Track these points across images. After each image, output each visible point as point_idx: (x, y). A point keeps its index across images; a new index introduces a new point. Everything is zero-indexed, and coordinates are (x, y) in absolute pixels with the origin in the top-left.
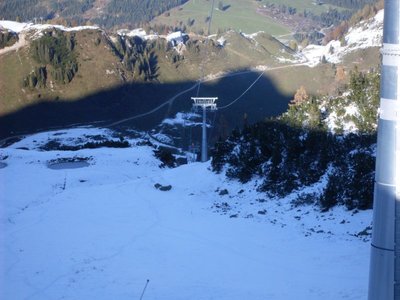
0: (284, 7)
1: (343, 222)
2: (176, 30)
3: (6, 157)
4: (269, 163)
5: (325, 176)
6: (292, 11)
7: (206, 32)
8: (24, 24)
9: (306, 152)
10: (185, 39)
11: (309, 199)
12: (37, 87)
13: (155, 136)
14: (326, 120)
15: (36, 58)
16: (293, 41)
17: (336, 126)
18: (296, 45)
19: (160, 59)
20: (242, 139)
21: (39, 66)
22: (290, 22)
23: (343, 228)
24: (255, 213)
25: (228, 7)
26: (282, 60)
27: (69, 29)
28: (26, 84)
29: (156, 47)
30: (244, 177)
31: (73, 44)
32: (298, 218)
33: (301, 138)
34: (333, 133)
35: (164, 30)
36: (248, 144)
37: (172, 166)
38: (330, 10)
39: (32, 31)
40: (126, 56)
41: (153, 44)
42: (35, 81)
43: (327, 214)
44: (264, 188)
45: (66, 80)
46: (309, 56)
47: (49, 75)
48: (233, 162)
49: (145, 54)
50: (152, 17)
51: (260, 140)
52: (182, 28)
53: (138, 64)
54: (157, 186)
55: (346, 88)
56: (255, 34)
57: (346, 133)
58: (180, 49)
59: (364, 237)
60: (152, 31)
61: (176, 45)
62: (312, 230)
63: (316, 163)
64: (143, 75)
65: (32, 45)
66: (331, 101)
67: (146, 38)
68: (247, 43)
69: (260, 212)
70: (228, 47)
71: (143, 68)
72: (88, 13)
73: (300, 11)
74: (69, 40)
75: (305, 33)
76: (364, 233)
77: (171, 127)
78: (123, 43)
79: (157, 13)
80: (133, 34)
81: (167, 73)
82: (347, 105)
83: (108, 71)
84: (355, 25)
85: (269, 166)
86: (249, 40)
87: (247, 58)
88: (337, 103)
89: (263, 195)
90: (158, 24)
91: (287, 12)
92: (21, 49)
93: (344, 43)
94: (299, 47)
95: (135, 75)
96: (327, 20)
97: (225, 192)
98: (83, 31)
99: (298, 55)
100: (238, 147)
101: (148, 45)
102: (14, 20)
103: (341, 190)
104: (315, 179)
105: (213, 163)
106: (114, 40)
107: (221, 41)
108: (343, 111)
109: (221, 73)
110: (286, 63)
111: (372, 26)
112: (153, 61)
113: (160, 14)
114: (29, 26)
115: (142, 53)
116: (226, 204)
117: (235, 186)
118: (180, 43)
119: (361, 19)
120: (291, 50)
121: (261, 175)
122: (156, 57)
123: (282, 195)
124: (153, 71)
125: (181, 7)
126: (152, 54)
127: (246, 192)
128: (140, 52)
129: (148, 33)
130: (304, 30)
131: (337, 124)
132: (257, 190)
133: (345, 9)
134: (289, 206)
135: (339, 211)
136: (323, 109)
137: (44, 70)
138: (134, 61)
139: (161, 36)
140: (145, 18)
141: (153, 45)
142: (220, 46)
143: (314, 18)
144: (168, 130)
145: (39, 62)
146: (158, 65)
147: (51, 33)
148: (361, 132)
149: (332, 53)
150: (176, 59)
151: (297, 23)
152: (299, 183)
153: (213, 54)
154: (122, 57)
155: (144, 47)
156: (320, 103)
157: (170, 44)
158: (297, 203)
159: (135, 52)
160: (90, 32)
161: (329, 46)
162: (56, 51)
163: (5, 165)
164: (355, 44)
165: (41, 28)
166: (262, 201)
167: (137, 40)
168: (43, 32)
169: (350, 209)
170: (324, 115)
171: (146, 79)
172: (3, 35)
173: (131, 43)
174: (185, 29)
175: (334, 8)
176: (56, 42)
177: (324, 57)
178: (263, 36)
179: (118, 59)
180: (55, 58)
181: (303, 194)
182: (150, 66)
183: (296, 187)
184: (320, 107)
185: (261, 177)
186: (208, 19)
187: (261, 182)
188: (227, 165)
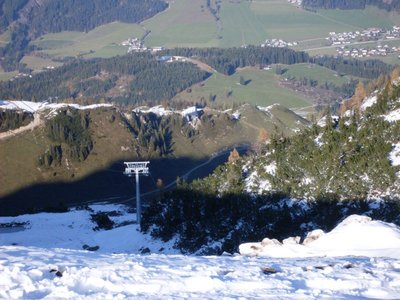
0: (306, 80)
2: (192, 105)
6: (313, 84)
7: (224, 107)
8: (39, 104)
9: (221, 210)
10: (200, 114)
12: (52, 166)
14: (247, 179)
15: (51, 137)
16: (313, 112)
17: (253, 184)
20: (172, 200)
21: (54, 144)
22: (311, 93)
25: (249, 81)
27: (83, 108)
28: (42, 163)
29: (171, 123)
30: (166, 236)
31: (88, 121)
35: (182, 106)
38: (352, 81)
39: (47, 111)
40: (141, 132)
41: (168, 119)
42: (51, 160)
44: (179, 246)
45: (81, 158)
47: (64, 153)
48: (159, 222)
49: (160, 130)
50: (173, 94)
52: (202, 103)
53: (152, 139)
54: (85, 246)
55: (268, 149)
56: (270, 107)
57: (260, 191)
58: (195, 123)
60: (169, 107)
61: (191, 120)
63: (228, 219)
64: (158, 151)
65: (47, 124)
66: (254, 161)
67: (161, 114)
68: (262, 116)
70: (243, 121)
71: (158, 143)
72: (111, 91)
73: (321, 83)
74: (83, 118)
75: (326, 105)
78: (137, 119)
79: (179, 90)
81: (182, 148)
83: (123, 148)
84: (370, 94)
86: (264, 112)
88: (259, 163)
90: (178, 100)
91: (309, 85)
92: (36, 128)
95: (150, 151)
96: (348, 91)
98: (97, 109)
101: (163, 121)
102: (30, 100)
104: (224, 235)
106: (128, 116)
107: (236, 115)
108: (264, 170)
112: (168, 137)
113: (182, 90)
114: (44, 105)
115: (157, 129)
118: (195, 118)
119: (376, 88)
120: (307, 122)
121: (181, 233)
122: (171, 133)
123: (193, 250)
124: (168, 146)
125: (203, 82)
126: (167, 130)
128: (155, 128)
129: (165, 109)
131: (255, 182)
136: (246, 170)
137: (59, 148)
138: (148, 137)
139: (177, 112)
140: (167, 95)
141: (168, 121)
142: (234, 119)
143: (336, 89)
145: (54, 140)
146: (173, 140)
147: (65, 112)
148: (273, 188)
150: (191, 133)
151: (318, 95)
152: (210, 239)
153: (228, 127)
154: (136, 133)
155: (159, 122)
157: (185, 118)
159: (150, 127)
160: (105, 110)
162: (70, 129)
165: (55, 106)
167: (152, 116)
168: (58, 111)
171: (161, 154)
172: (18, 115)
173: (146, 119)
175: (355, 78)
176: (71, 120)
178: (278, 108)
179: (133, 135)
180: (70, 136)
182: (165, 142)
183: (205, 242)
184: (244, 167)
185: (180, 235)
186: (230, 94)
188: (154, 226)
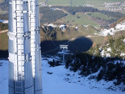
0: (97, 17)
1: (103, 85)
2: (63, 24)
3: (2, 63)
4: (83, 66)
5: (99, 70)
6: (100, 19)
7: (72, 25)
9: (94, 63)
10: (65, 27)
11: (93, 77)
13: (55, 57)
14: (101, 53)
16: (100, 28)
17: (104, 55)
18: (100, 29)
19: (57, 33)
20: (75, 58)
22: (99, 22)
23: (103, 87)
24: (77, 81)
25: (80, 17)
26: (96, 34)
29: (56, 29)
30: (75, 70)
32: (90, 83)
33: (93, 58)
34: (103, 57)
35: (59, 24)
36: (77, 60)
37: (53, 66)
38: (112, 18)
40: (47, 32)
41: (55, 28)
43: (98, 82)
44: (80, 74)
46: (104, 33)
48: (72, 65)
49: (53, 31)
50: (56, 20)
51: (80, 59)
52: (65, 23)
53: (50, 35)
54: (48, 73)
55: (108, 43)
56: (87, 26)
57: (107, 57)
58: (64, 30)
59: (109, 89)
60: (55, 24)
61: (62, 29)
62: (94, 87)
63: (97, 66)
66: (103, 47)
67: (53, 27)
68: (85, 29)
69: (78, 81)
70: (79, 30)
71: (52, 36)
73: (102, 19)
75: (103, 26)
76: (109, 88)
77: (60, 54)
78: (46, 28)
79: (57, 19)
80: (49, 25)
81: (59, 38)
82: (108, 48)
83: (41, 37)
84: (119, 23)
85: (82, 67)
86: (85, 27)
87: (85, 33)
88: (105, 47)
89: (80, 76)
90: (58, 22)
91: (98, 19)
93: (115, 29)
94: (101, 30)
95: (50, 38)
96: (110, 21)
97: (69, 75)
99: (101, 32)
100: (74, 61)
101: (54, 29)
103: (103, 75)
104: (96, 71)
105: (66, 66)
106: (43, 27)
107: (77, 28)
108: (107, 50)
109: (76, 38)
110: (97, 35)
111: (124, 23)
112: (55, 34)
115: (52, 31)
116: (68, 79)
117: (72, 73)
118: (64, 28)
119: (121, 21)
120: (98, 31)
121: (80, 69)
122: (56, 33)
123: (86, 76)
124: (55, 37)
125: (65, 17)
126: (55, 32)
127: (75, 75)
128: (51, 31)
129: (54, 25)
130: (103, 25)
131: (104, 54)
132: (79, 74)
133: (116, 18)
134: (87, 79)
135: (102, 81)
136: (100, 49)
138: (49, 34)
139: (58, 26)
140: (54, 20)
141: (55, 29)
142: (76, 29)
143: (106, 21)
144: (59, 55)
146: (57, 35)
148: (111, 56)
149: (111, 32)
150: (62, 33)
151: (101, 22)
152: (91, 72)
153: (74, 32)
154: (45, 32)
155: (53, 29)
156: (99, 47)
157: (61, 28)
158: (90, 79)
159: (50, 31)
161: (110, 29)
163: (1, 65)
164: (118, 29)
166: (80, 78)
167: (50, 27)
169: (106, 81)
170: (101, 51)
171: (53, 39)
173: (48, 28)
174: (66, 24)
175: (113, 18)
177: (109, 33)
178: (90, 26)
179: (44, 33)
181: (92, 76)
182: (54, 35)
183: (90, 73)
184: (99, 48)
185: (80, 70)
186: (73, 21)
187: (80, 72)
188: (70, 66)
